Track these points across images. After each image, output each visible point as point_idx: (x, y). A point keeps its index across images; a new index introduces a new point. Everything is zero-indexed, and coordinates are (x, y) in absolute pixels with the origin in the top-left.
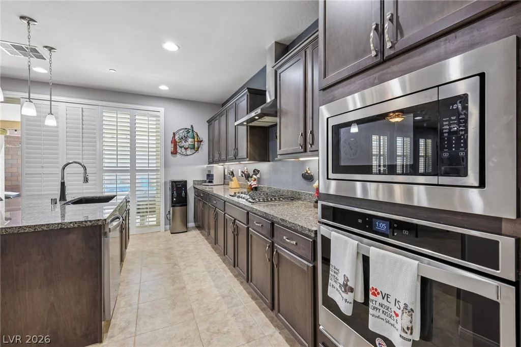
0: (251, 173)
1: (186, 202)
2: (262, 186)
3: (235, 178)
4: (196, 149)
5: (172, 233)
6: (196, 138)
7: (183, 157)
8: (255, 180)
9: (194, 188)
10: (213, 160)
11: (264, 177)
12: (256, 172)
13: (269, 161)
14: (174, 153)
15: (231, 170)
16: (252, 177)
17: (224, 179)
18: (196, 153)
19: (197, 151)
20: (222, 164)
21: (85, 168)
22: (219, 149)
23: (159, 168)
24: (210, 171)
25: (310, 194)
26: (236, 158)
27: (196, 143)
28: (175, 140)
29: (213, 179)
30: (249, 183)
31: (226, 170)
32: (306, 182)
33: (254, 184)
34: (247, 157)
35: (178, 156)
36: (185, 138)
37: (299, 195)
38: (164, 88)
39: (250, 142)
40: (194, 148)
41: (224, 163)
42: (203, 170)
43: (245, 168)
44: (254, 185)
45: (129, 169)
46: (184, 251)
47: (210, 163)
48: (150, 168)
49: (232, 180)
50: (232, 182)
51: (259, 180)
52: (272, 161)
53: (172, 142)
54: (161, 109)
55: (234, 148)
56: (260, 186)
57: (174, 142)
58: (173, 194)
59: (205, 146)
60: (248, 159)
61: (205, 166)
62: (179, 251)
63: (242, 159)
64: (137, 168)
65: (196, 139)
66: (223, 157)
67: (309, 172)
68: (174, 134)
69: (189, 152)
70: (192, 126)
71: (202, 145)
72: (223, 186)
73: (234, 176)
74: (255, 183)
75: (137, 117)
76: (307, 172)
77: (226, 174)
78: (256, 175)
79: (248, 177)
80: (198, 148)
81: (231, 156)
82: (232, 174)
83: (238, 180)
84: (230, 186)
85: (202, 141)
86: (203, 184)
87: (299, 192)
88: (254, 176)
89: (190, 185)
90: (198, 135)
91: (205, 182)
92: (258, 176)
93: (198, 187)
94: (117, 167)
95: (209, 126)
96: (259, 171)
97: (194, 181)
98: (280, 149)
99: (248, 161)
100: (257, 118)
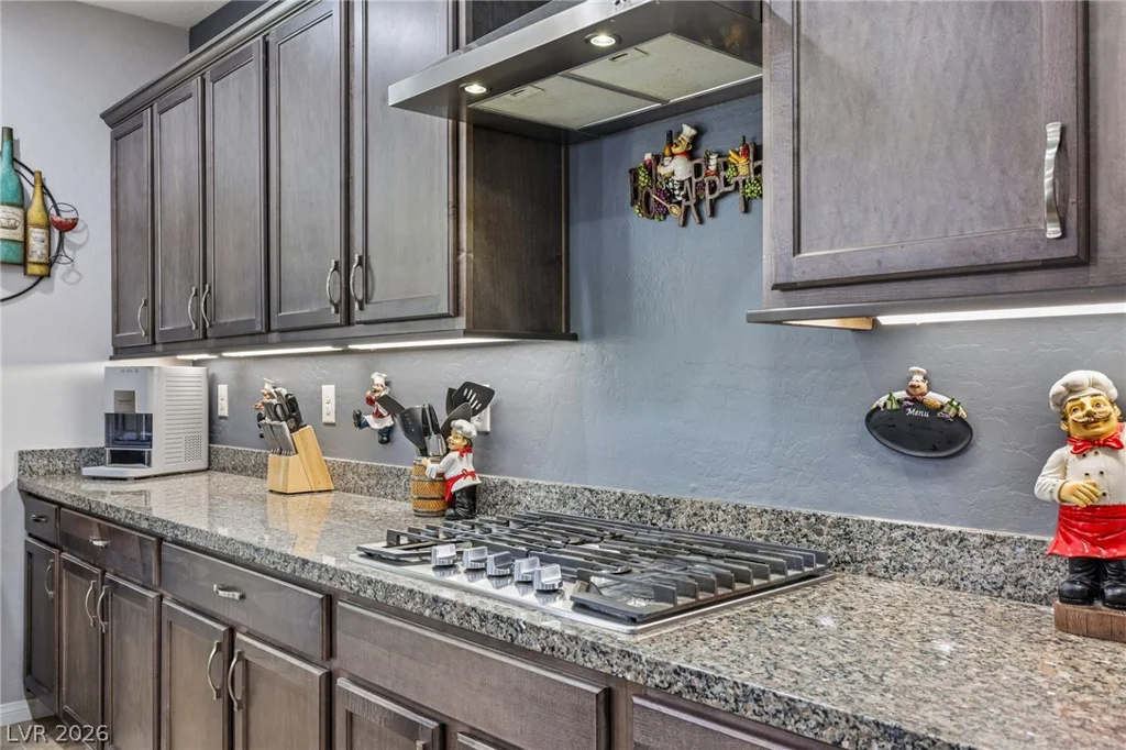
2: (519, 481)
3: (306, 437)
4: (37, 270)
6: (37, 202)
8: (469, 447)
9: (28, 495)
12: (470, 400)
16: (448, 430)
17: (211, 440)
18: (36, 295)
19: (41, 278)
20: (203, 357)
24: (128, 397)
25: (946, 539)
26: (350, 316)
27: (36, 235)
29: (148, 441)
30: (432, 468)
31: (224, 389)
32: (895, 459)
33: (459, 468)
34: (457, 313)
37: (847, 537)
40: (24, 263)
42: (84, 389)
43: (378, 379)
44: (464, 475)
47: (120, 351)
49: (285, 449)
50: (293, 459)
55: (335, 255)
56: (494, 478)
59: (91, 253)
60: (461, 323)
61: (99, 368)
63: (409, 323)
65: (35, 213)
67: (935, 398)
70: (9, 131)
71: (75, 247)
72: (204, 477)
73: (298, 425)
74: (470, 463)
76: (917, 401)
77: (223, 409)
78: (470, 416)
80: (50, 264)
82: (291, 410)
83: (325, 447)
84: (274, 479)
85: (71, 225)
86: (87, 471)
87: (836, 525)
88: (460, 425)
90: (45, 191)
91: (94, 457)
92: (483, 421)
93: (45, 487)
95: (116, 139)
96: (486, 395)
97: (21, 454)
98: (799, 252)
99: (467, 333)
100: (603, 40)
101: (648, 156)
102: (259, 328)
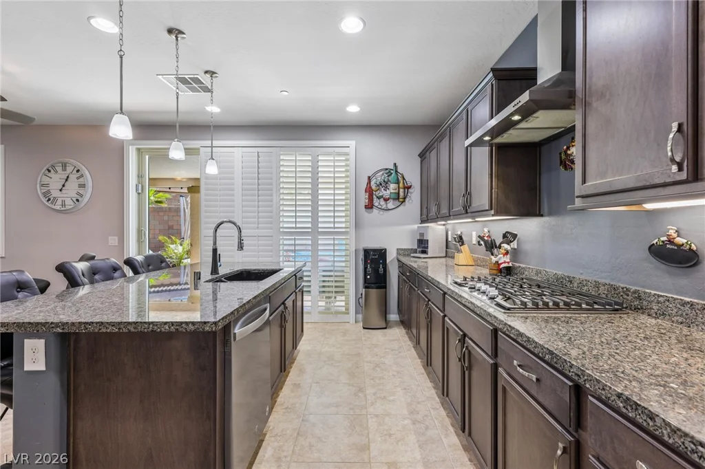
0: (499, 240)
1: (385, 282)
3: (465, 248)
4: (401, 200)
5: (364, 328)
6: (402, 182)
7: (381, 213)
8: (507, 253)
9: (399, 261)
10: (427, 216)
11: (527, 247)
12: (509, 237)
13: (542, 216)
14: (370, 206)
15: (459, 233)
16: (500, 247)
17: (447, 248)
18: (401, 207)
19: (402, 202)
20: (443, 223)
21: (239, 229)
22: (437, 198)
23: (348, 230)
24: (422, 235)
25: (684, 304)
26: (467, 211)
27: (401, 190)
28: (371, 187)
29: (427, 248)
30: (494, 259)
31: (450, 233)
32: (663, 266)
34: (491, 209)
35: (375, 211)
36: (384, 184)
37: (639, 298)
38: (353, 109)
39: (498, 176)
40: (398, 198)
41: (446, 221)
42: (413, 232)
43: (486, 230)
44: (505, 262)
45: (310, 230)
46: (377, 365)
47: (423, 222)
48: (336, 230)
49: (459, 251)
50: (461, 254)
51: (515, 254)
52: (550, 214)
53: (366, 192)
54: (350, 143)
55: (464, 192)
56: (517, 265)
57: (369, 191)
58: (365, 268)
59: (415, 196)
60: (492, 212)
61: (415, 227)
62: (370, 362)
63: (481, 212)
64: (319, 230)
65: (401, 185)
66: (444, 211)
67: (680, 240)
68: (369, 178)
69: (391, 205)
70: (395, 164)
71: (411, 193)
72: (444, 260)
73: (463, 244)
74: (507, 259)
75: (320, 158)
76: (671, 241)
77: (450, 240)
78: (509, 243)
79: (491, 246)
80: (405, 198)
81: (458, 208)
82: (460, 240)
83: (472, 251)
84: (456, 261)
85: (410, 187)
86: (412, 255)
87: (635, 292)
88: (505, 246)
89: (391, 256)
90: (404, 179)
91: (415, 251)
92: (514, 245)
93: (405, 260)
94: (296, 228)
95: (421, 162)
96: (515, 236)
97: (397, 249)
98: (585, 183)
99: (493, 215)
100: (516, 118)
101: (565, 147)
102: (448, 215)
